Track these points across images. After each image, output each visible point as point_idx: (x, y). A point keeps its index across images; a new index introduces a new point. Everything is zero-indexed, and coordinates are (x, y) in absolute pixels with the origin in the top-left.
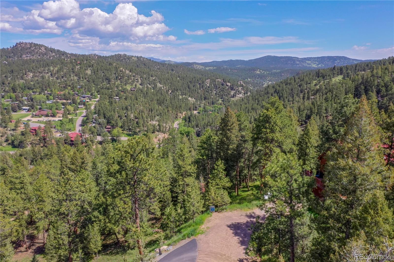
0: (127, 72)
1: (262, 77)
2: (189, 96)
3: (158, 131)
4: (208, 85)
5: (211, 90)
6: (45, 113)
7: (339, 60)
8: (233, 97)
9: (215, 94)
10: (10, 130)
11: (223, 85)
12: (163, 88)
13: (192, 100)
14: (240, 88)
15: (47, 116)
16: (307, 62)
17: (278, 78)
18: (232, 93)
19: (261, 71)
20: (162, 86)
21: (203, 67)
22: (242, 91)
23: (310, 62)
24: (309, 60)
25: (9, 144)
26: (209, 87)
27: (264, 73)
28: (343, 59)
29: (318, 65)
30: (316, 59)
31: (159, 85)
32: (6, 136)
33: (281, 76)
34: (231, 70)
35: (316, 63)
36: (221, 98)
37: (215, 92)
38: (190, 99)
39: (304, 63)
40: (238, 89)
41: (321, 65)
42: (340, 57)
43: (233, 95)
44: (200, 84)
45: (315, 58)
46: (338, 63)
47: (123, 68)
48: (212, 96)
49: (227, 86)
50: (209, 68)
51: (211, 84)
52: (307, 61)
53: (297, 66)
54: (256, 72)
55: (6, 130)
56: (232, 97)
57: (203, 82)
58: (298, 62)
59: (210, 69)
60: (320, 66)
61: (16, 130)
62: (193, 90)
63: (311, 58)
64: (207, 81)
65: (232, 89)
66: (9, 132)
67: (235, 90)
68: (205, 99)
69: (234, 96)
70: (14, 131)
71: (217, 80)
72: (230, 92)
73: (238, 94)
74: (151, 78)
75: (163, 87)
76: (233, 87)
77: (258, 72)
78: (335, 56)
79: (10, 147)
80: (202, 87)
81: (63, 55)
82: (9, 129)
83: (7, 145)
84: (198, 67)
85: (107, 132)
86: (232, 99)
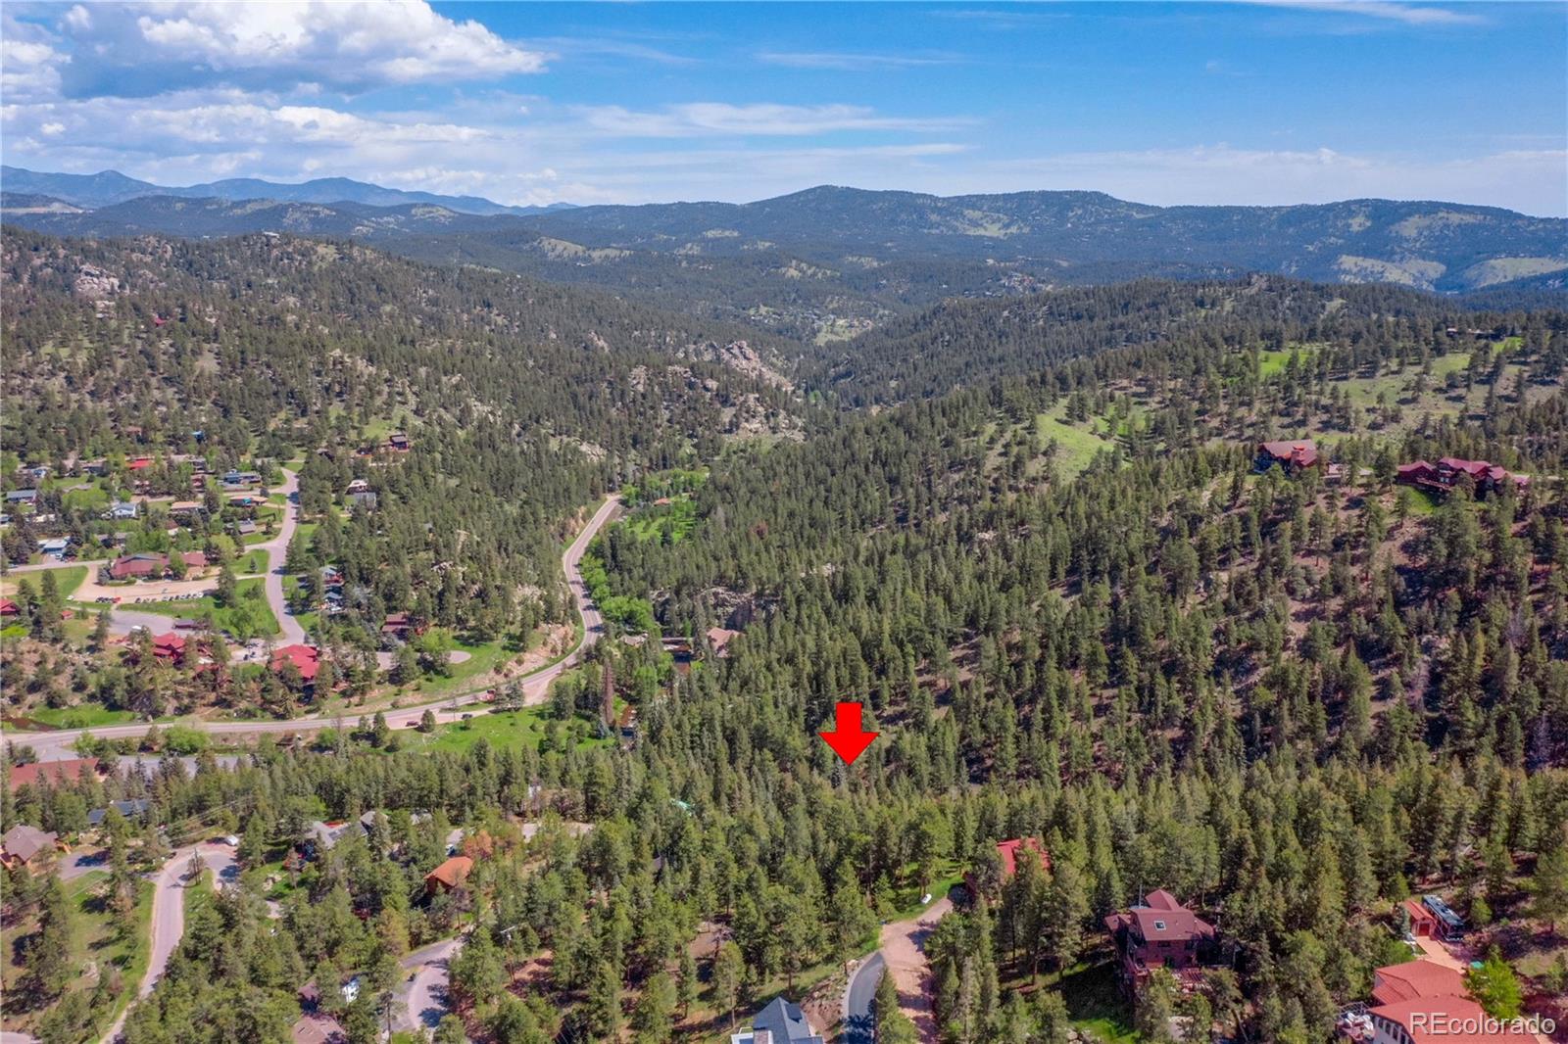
0: (361, 365)
1: (807, 295)
2: (582, 438)
3: (546, 620)
4: (640, 388)
5: (652, 408)
6: (147, 567)
7: (1083, 207)
8: (730, 431)
9: (669, 421)
10: (79, 652)
11: (691, 386)
12: (491, 417)
13: (593, 453)
14: (752, 397)
15: (153, 576)
16: (970, 213)
17: (868, 299)
18: (726, 416)
19: (804, 266)
20: (487, 409)
21: (580, 248)
22: (760, 409)
23: (977, 214)
24: (974, 207)
25: (92, 697)
26: (644, 396)
27: (814, 274)
28: (1094, 204)
29: (1007, 226)
30: (1000, 204)
31: (479, 409)
32: (69, 670)
33: (877, 287)
34: (690, 263)
35: (999, 220)
36: (690, 436)
37: (666, 415)
38: (584, 448)
39: (956, 220)
40: (745, 401)
41: (1020, 228)
42: (1085, 194)
43: (731, 422)
44: (610, 383)
45: (996, 198)
46: (1080, 218)
47: (343, 350)
48: (659, 431)
49: (707, 389)
50: (603, 253)
51: (650, 382)
52: (966, 212)
53: (934, 231)
54: (783, 270)
55: (63, 649)
56: (726, 431)
57: (623, 379)
58: (934, 217)
59: (607, 257)
60: (1014, 230)
61: (100, 650)
62: (591, 413)
63: (983, 197)
64: (635, 371)
65: (725, 401)
66: (79, 659)
67: (733, 405)
68: (635, 442)
69: (733, 427)
70: (96, 654)
71: (670, 368)
72: (718, 412)
73: (747, 421)
74: (444, 379)
75: (492, 413)
76: (728, 396)
77: (793, 273)
78: (1066, 193)
79: (99, 708)
80: (622, 399)
81: (36, 249)
82: (74, 648)
83: (82, 700)
84: (560, 248)
85: (394, 637)
86: (727, 438)
